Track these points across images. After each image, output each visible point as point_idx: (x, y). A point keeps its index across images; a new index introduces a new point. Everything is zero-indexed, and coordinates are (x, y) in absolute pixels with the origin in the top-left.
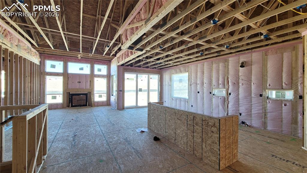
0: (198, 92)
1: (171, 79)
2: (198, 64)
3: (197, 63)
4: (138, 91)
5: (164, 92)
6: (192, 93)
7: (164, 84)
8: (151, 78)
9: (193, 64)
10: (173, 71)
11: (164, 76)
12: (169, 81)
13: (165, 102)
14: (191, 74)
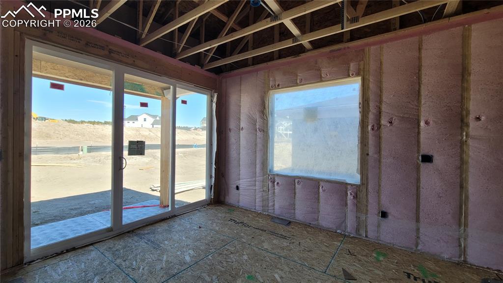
0: (427, 159)
1: (263, 109)
2: (424, 38)
3: (421, 34)
4: (125, 153)
5: (233, 153)
6: (386, 160)
7: (232, 125)
8: (184, 102)
9: (391, 40)
10: (279, 78)
11: (233, 99)
12: (257, 116)
13: (238, 188)
14: (380, 82)
